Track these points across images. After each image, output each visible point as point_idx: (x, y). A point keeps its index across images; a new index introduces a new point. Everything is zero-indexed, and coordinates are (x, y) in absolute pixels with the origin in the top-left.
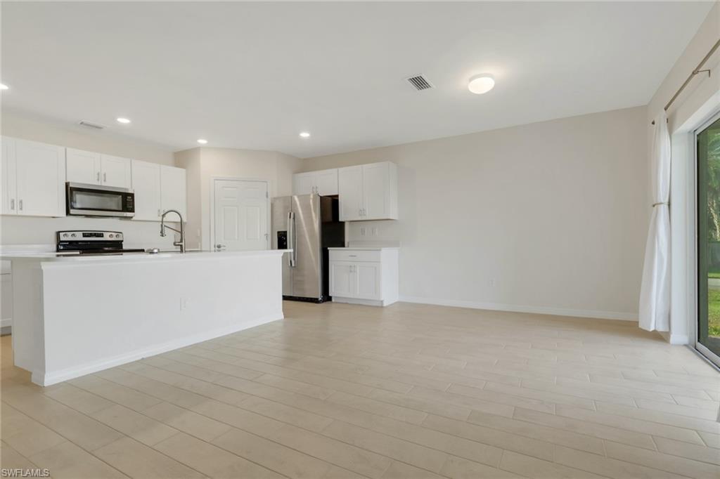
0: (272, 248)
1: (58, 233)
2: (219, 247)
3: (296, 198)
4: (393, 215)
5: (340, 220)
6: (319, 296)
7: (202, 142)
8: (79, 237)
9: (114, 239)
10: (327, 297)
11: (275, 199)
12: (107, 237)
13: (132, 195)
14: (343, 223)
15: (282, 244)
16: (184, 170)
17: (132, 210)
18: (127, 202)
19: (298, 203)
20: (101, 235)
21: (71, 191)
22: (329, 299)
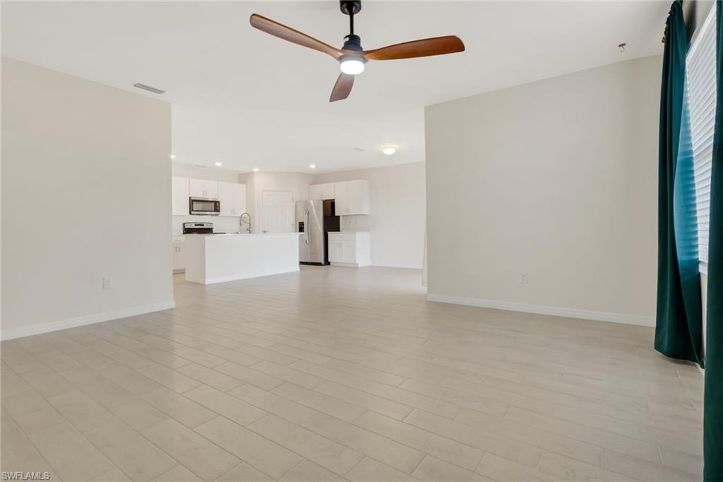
0: (296, 231)
1: (184, 224)
2: (265, 232)
3: (312, 202)
4: (366, 211)
5: (336, 214)
6: (322, 261)
7: (256, 170)
8: (193, 226)
9: (209, 227)
10: (327, 263)
11: (297, 202)
12: (205, 227)
13: (219, 202)
14: (339, 217)
15: (301, 229)
16: (244, 185)
17: (219, 211)
18: (216, 206)
19: (312, 204)
20: (203, 225)
21: (192, 201)
22: (329, 264)
